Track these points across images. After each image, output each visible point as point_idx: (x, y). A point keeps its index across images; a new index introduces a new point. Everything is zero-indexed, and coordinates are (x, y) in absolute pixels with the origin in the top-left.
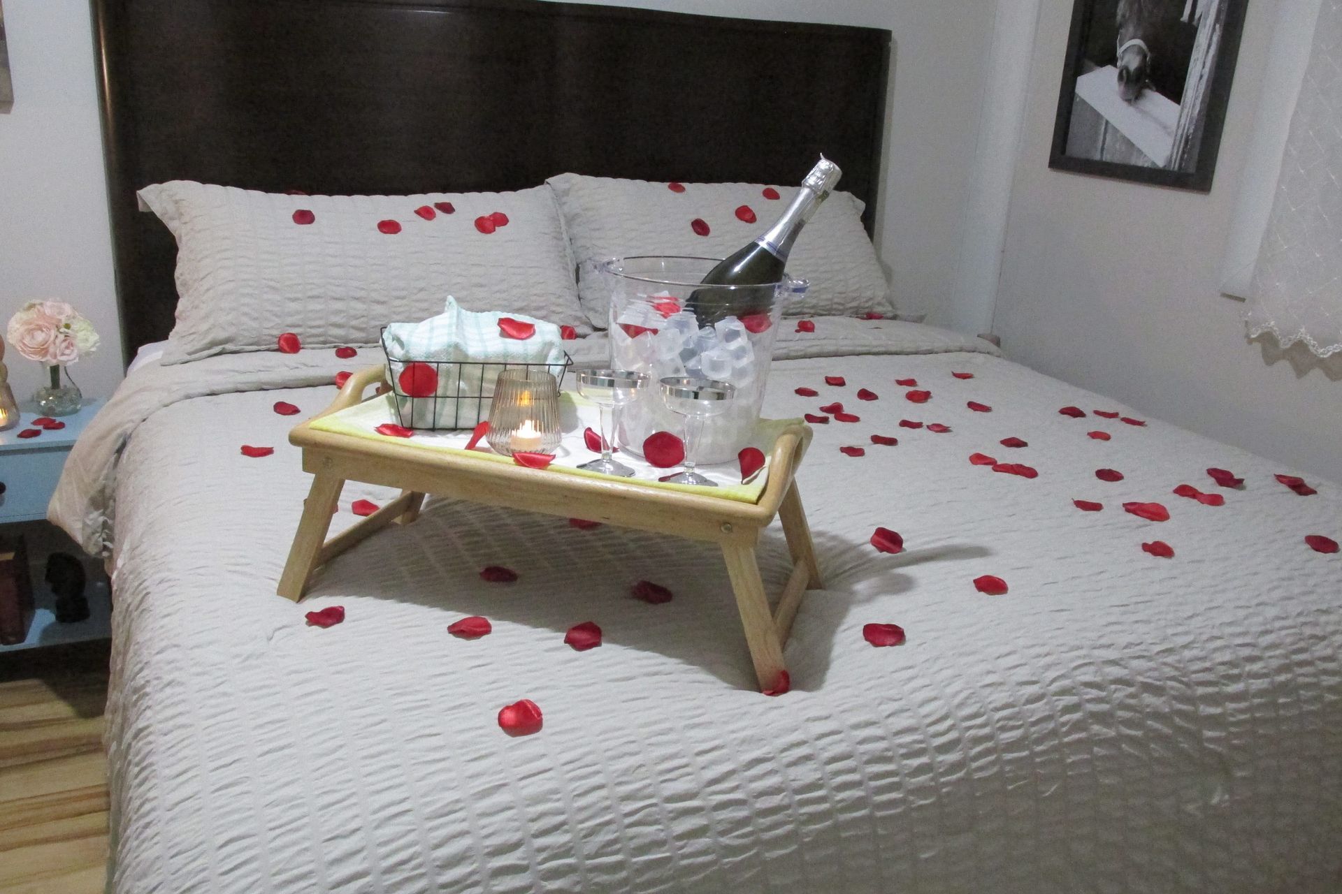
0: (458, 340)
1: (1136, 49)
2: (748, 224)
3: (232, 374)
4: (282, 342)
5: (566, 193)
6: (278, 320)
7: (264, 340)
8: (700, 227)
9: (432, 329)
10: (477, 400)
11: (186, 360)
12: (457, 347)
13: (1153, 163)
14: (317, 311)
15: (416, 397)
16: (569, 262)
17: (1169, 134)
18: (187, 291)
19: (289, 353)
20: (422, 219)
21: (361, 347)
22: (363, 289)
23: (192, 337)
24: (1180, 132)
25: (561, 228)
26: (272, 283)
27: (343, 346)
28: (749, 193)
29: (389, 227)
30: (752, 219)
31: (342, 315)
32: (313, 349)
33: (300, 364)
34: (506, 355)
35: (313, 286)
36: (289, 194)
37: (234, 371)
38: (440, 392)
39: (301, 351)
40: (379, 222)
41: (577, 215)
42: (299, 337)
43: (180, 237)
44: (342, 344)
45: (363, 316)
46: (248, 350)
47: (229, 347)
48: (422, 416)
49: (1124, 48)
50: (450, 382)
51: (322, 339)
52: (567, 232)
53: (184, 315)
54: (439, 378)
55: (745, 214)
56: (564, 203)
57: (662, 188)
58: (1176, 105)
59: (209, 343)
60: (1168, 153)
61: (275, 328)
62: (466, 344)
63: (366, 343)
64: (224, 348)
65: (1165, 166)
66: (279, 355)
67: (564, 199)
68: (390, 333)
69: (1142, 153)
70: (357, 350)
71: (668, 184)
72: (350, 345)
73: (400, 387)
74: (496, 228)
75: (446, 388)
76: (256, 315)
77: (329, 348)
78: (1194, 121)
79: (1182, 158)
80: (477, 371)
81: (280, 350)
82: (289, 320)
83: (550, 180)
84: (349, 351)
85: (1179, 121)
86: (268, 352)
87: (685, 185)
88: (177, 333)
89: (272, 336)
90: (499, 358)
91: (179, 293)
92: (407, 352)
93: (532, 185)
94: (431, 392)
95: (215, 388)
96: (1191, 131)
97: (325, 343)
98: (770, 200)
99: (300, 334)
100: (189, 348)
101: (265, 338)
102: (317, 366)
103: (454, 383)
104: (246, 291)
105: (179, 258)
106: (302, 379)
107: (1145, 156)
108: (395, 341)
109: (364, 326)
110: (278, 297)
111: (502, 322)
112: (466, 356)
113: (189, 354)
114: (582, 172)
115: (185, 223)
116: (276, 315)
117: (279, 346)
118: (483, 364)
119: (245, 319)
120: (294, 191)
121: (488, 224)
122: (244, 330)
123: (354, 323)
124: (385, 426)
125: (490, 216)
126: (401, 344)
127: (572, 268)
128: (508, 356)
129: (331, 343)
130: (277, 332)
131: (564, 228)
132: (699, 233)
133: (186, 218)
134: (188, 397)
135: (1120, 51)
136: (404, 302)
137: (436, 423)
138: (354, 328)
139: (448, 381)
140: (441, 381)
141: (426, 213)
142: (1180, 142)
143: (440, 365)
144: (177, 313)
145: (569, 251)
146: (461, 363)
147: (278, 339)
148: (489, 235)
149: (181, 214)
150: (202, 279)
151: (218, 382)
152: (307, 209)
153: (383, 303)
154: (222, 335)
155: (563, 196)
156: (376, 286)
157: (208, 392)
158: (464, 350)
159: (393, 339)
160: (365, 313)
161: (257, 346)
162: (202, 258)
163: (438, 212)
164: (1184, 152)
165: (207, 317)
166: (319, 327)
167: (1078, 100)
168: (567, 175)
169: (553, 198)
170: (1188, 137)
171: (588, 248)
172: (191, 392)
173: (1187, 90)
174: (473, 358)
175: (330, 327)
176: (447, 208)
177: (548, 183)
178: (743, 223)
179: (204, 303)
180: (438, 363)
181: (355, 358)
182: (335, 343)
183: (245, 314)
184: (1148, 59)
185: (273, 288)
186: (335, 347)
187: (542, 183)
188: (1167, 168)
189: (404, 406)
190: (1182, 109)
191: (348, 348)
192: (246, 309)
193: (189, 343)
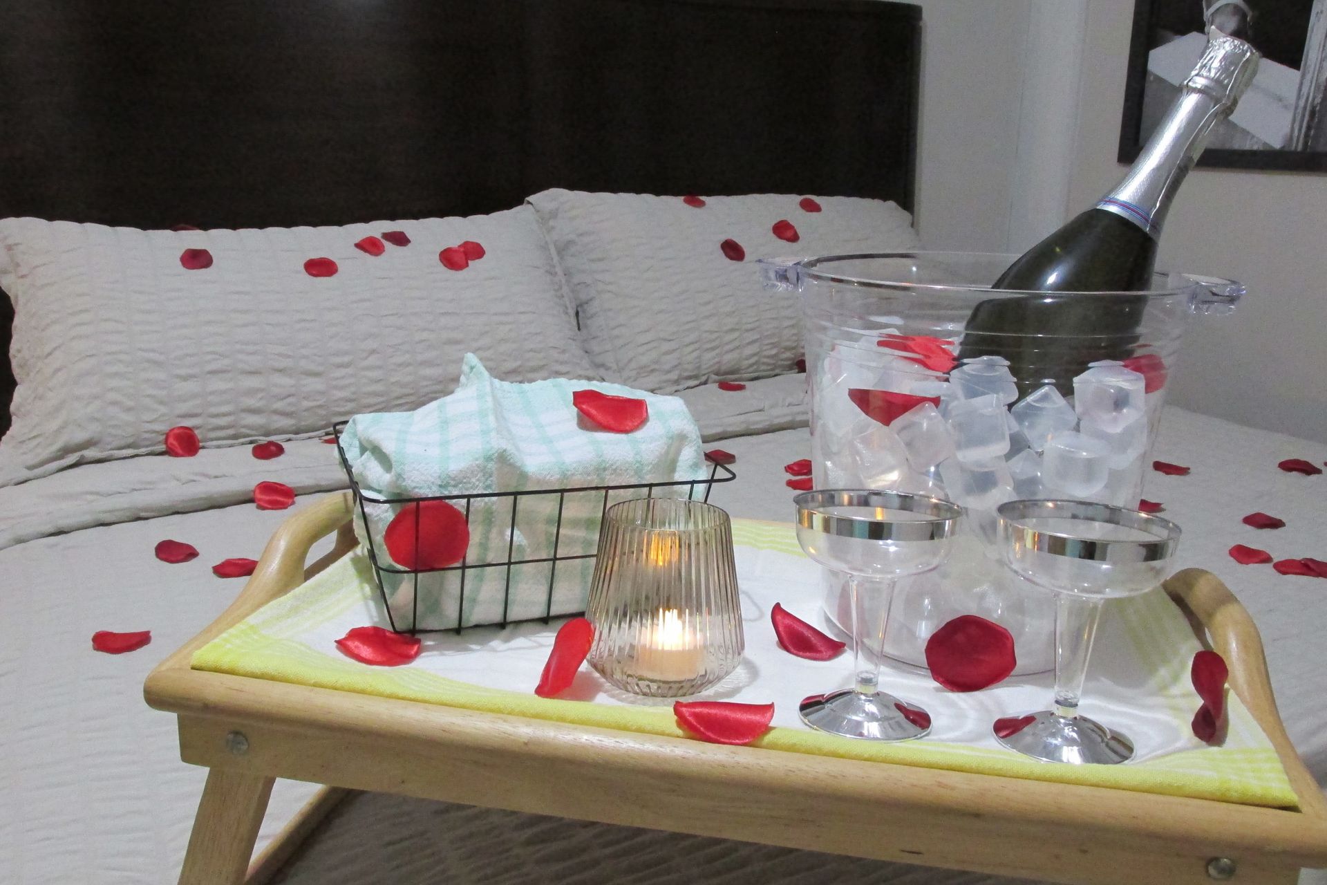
0: (504, 445)
1: (1230, 9)
2: (790, 243)
3: (90, 497)
4: (171, 440)
5: (554, 214)
6: (163, 409)
7: (145, 439)
8: (733, 250)
9: (445, 423)
10: (549, 564)
11: (24, 478)
12: (502, 458)
13: (1265, 144)
14: (224, 392)
15: (422, 571)
16: (568, 303)
17: (1286, 107)
18: (28, 374)
19: (182, 456)
20: (367, 255)
21: (289, 440)
22: (289, 357)
23: (35, 442)
24: (1302, 103)
25: (552, 259)
26: (152, 355)
27: (263, 440)
28: (785, 206)
29: (321, 267)
30: (794, 238)
31: (260, 395)
32: (219, 447)
33: (196, 474)
34: (601, 469)
35: (214, 356)
36: (175, 230)
37: (92, 493)
38: (472, 555)
39: (201, 452)
40: (305, 262)
41: (570, 243)
42: (197, 432)
43: (16, 297)
44: (261, 438)
45: (289, 396)
46: (120, 456)
47: (90, 453)
48: (435, 607)
49: (1212, 10)
50: (494, 533)
51: (231, 432)
52: (560, 264)
53: (23, 410)
54: (471, 528)
55: (784, 231)
56: (553, 228)
57: (677, 202)
58: (1296, 71)
59: (59, 450)
60: (1287, 130)
61: (161, 421)
62: (518, 449)
63: (297, 433)
64: (82, 457)
65: (1283, 147)
66: (166, 458)
67: (551, 223)
68: (355, 435)
69: (1248, 133)
70: (285, 445)
71: (682, 198)
72: (273, 438)
73: (387, 552)
74: (470, 262)
75: (484, 546)
76: (131, 403)
77: (243, 444)
78: (1322, 88)
79: (1307, 135)
80: (547, 506)
81: (170, 452)
82: (183, 408)
83: (531, 198)
84: (273, 448)
85: (1300, 89)
86: (150, 457)
87: (703, 198)
88: (12, 437)
89: (158, 432)
90: (589, 475)
91: (17, 377)
92: (399, 476)
93: (509, 206)
94: (454, 559)
95: (63, 523)
96: (1318, 100)
97: (235, 437)
98: (811, 213)
99: (198, 428)
100: (31, 459)
101: (147, 436)
102: (225, 476)
103: (502, 533)
104: (114, 369)
105: (16, 327)
106: (201, 499)
107: (1253, 137)
108: (368, 454)
109: (293, 409)
110: (161, 375)
111: (581, 399)
112: (523, 476)
113: (30, 468)
114: (572, 187)
115: (23, 277)
116: (162, 403)
117: (167, 446)
118: (562, 491)
119: (112, 410)
120: (182, 225)
121: (457, 258)
122: (114, 426)
123: (279, 405)
124: (357, 634)
125: (460, 246)
126: (384, 460)
127: (572, 312)
128: (605, 469)
129: (245, 436)
130: (164, 427)
131: (556, 259)
132: (732, 258)
133: (24, 270)
134: (20, 541)
135: (1207, 14)
136: (349, 371)
137: (464, 617)
138: (276, 412)
139: (488, 531)
140: (475, 533)
141: (370, 246)
142: (1303, 116)
143: (472, 500)
144: (13, 408)
145: (565, 290)
146: (516, 494)
147: (164, 437)
148: (460, 272)
149: (18, 265)
150: (49, 354)
151: (68, 513)
152: (203, 248)
153: (316, 374)
154: (80, 436)
155: (550, 219)
156: (304, 352)
157: (52, 530)
158: (519, 464)
159: (363, 450)
160: (293, 390)
161: (133, 449)
162: (48, 325)
163: (388, 245)
164: (1309, 128)
165: (57, 409)
166: (224, 415)
167: (1152, 78)
168: (554, 191)
169: (537, 221)
170: (1313, 108)
171: (588, 285)
172: (23, 531)
173: (1308, 52)
174: (539, 481)
175: (243, 415)
176: (400, 239)
177: (529, 203)
178: (784, 243)
179: (50, 390)
180: (469, 497)
181: (282, 458)
182: (251, 436)
183: (114, 403)
184: (1248, 19)
185: (155, 363)
186: (251, 442)
187: (520, 202)
188: (1286, 149)
189: (395, 588)
190: (1303, 76)
191: (271, 443)
192: (112, 396)
193: (30, 451)
